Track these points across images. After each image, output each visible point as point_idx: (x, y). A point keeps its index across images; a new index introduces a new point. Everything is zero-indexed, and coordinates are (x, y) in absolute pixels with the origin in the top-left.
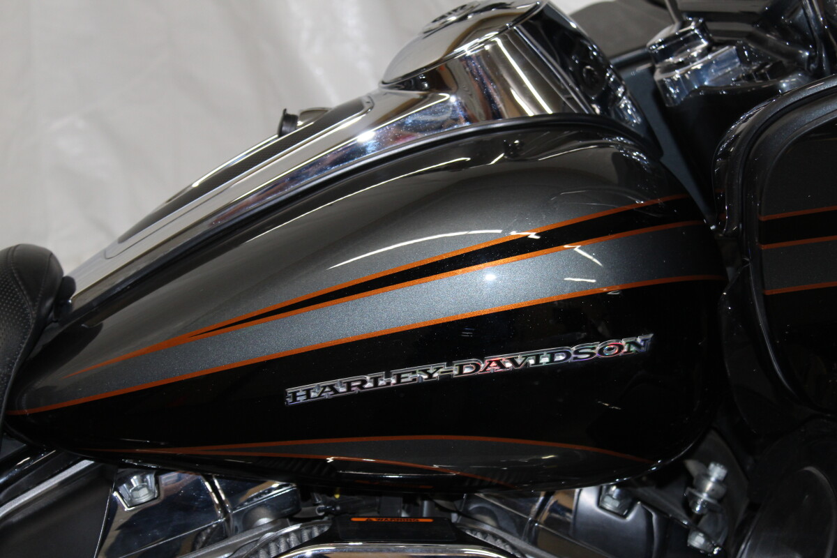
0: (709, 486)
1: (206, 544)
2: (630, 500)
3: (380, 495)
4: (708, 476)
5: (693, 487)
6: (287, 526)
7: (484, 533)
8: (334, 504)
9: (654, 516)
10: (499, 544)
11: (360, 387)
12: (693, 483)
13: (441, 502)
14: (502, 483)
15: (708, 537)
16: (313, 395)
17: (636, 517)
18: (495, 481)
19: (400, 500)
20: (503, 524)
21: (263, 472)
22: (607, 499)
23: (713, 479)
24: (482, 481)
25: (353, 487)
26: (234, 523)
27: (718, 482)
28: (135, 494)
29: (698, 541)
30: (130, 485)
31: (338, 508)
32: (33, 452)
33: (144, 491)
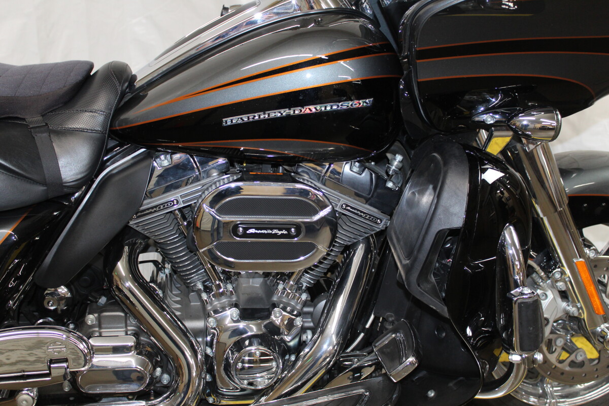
0: (396, 163)
1: (192, 183)
2: (363, 168)
3: (262, 164)
4: (395, 159)
5: (389, 164)
6: (224, 176)
7: (303, 179)
8: (243, 168)
9: (373, 175)
10: (309, 184)
11: (253, 118)
12: (388, 162)
13: (286, 167)
14: (311, 159)
15: (394, 183)
16: (234, 121)
17: (366, 175)
18: (308, 158)
19: (270, 166)
20: (312, 177)
21: (214, 154)
22: (354, 167)
23: (397, 161)
24: (303, 158)
25: (250, 160)
26: (202, 175)
27: (399, 162)
28: (162, 162)
29: (390, 185)
30: (161, 159)
31: (245, 169)
32: (121, 145)
33: (166, 161)
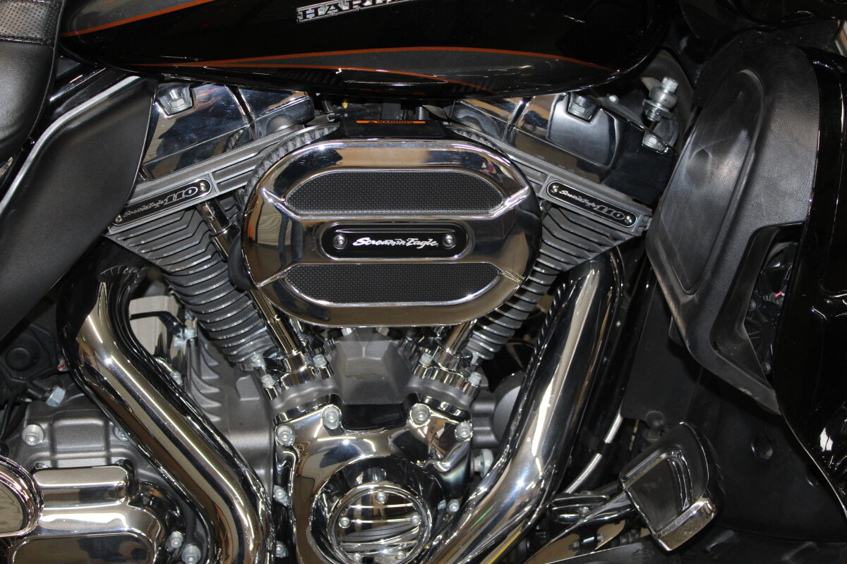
0: (662, 97)
1: (237, 145)
2: (593, 107)
3: (381, 101)
4: (661, 89)
5: (649, 98)
6: (302, 128)
7: (468, 133)
8: (343, 111)
9: (616, 122)
10: (482, 141)
11: (361, 5)
12: (648, 95)
13: (432, 108)
14: (484, 89)
15: (659, 139)
16: (320, 13)
17: (600, 122)
18: (479, 87)
19: (398, 106)
20: (486, 129)
21: (280, 83)
22: (575, 106)
23: (666, 91)
24: (467, 87)
25: (357, 95)
26: (258, 128)
27: (671, 93)
28: (173, 104)
29: (651, 142)
30: (170, 97)
31: (346, 115)
32: (85, 70)
33: (182, 101)
